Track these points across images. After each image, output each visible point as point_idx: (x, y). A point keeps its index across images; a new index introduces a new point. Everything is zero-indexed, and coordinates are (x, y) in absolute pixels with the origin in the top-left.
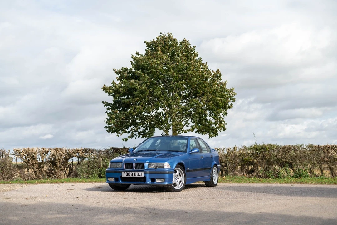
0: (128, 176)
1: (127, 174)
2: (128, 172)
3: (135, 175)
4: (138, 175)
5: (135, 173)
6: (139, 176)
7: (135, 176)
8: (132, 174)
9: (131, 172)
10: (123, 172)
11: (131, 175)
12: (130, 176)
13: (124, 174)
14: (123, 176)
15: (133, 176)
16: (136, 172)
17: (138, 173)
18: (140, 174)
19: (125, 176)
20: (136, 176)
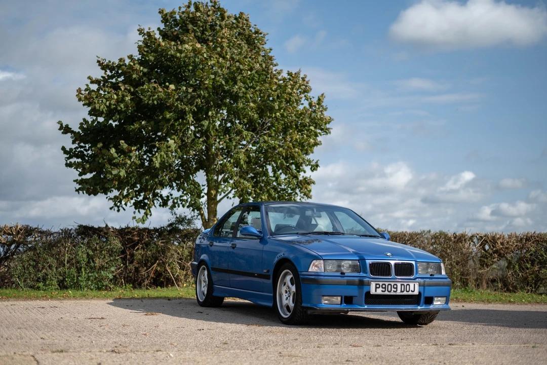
0: (387, 293)
1: (385, 288)
2: (387, 284)
3: (403, 290)
4: (408, 290)
5: (401, 285)
6: (410, 293)
7: (401, 291)
8: (396, 288)
9: (392, 284)
10: (373, 285)
11: (393, 289)
12: (392, 293)
13: (376, 288)
14: (373, 291)
15: (398, 292)
16: (405, 284)
17: (408, 286)
18: (412, 288)
19: (379, 291)
20: (405, 293)
